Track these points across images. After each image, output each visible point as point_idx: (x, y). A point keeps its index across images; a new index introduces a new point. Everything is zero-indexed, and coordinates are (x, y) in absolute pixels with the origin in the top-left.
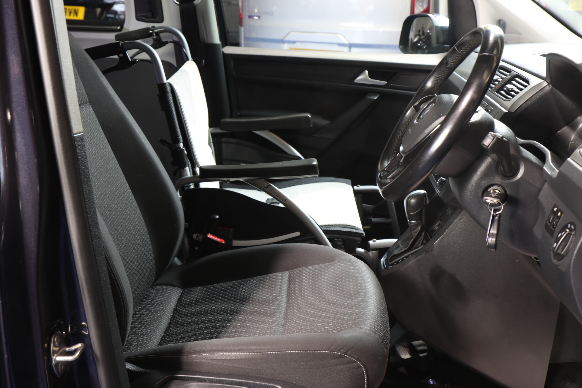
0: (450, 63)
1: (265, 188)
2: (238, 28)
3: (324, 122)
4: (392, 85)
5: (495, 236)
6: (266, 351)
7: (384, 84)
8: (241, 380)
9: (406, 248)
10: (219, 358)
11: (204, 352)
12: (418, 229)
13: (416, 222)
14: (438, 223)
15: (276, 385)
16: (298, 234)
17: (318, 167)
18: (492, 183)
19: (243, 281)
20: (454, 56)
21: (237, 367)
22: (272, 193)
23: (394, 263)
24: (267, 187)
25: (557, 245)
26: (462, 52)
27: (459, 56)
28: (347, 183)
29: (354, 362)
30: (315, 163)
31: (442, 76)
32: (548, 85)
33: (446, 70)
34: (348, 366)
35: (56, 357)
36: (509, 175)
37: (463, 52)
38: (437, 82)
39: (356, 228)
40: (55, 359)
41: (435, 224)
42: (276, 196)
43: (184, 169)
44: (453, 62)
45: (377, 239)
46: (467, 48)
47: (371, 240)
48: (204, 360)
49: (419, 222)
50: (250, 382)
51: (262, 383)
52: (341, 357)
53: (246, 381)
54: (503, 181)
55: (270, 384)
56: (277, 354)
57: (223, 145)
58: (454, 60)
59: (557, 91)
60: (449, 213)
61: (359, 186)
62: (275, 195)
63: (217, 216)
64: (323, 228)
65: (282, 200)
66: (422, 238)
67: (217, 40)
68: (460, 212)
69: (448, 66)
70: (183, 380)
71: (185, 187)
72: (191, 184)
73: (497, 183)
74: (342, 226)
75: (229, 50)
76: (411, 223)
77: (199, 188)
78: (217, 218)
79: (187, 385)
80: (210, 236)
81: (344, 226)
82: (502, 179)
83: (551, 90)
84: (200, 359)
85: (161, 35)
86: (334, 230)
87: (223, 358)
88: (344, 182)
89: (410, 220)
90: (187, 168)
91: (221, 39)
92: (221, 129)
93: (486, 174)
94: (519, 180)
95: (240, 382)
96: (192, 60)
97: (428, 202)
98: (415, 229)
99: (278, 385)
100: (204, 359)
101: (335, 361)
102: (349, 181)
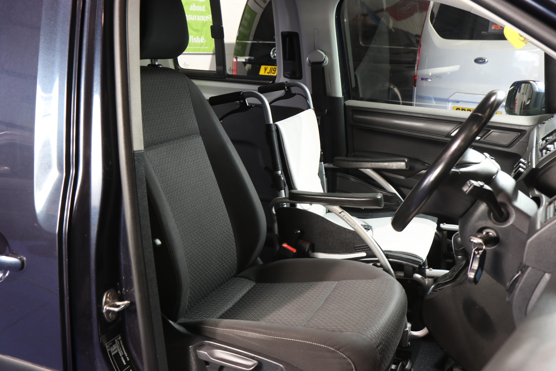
1: (338, 213)
2: (413, 88)
4: (484, 140)
5: (475, 271)
9: (451, 279)
10: (241, 335)
11: (232, 328)
12: (462, 263)
13: (462, 258)
16: (364, 254)
22: (344, 218)
23: (438, 290)
24: (340, 213)
25: (509, 284)
28: (433, 220)
29: (344, 358)
30: (380, 197)
34: (339, 361)
35: (107, 307)
39: (418, 257)
42: (347, 221)
43: (280, 191)
48: (231, 335)
50: (261, 358)
52: (334, 352)
53: (258, 356)
55: (276, 363)
57: (338, 179)
61: (445, 224)
63: (299, 231)
64: (385, 253)
65: (352, 225)
67: (339, 94)
71: (280, 205)
72: (285, 204)
75: (352, 103)
76: (457, 258)
77: (296, 208)
78: (299, 233)
79: (214, 350)
80: (285, 245)
81: (407, 254)
84: (228, 333)
85: (292, 88)
86: (396, 256)
87: (244, 336)
88: (429, 219)
89: (457, 255)
90: (283, 191)
91: (343, 94)
92: (334, 165)
96: (313, 109)
98: (460, 264)
99: (282, 365)
100: (231, 333)
101: (328, 354)
102: (436, 219)
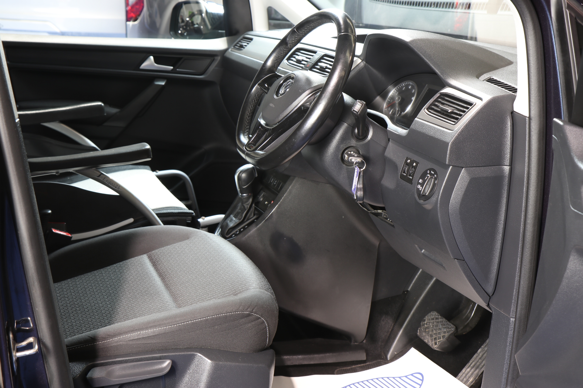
0: (290, 43)
1: (97, 177)
3: (113, 111)
4: (178, 70)
5: (362, 189)
6: (183, 322)
7: (170, 70)
8: (161, 355)
9: (241, 219)
10: (136, 338)
11: (120, 334)
12: (249, 201)
13: (247, 195)
14: (263, 194)
15: (194, 352)
16: (131, 220)
17: (151, 151)
18: (349, 146)
19: (103, 270)
20: (294, 37)
21: (155, 343)
22: (105, 181)
23: (233, 235)
24: (99, 176)
25: (422, 188)
26: (301, 33)
27: (298, 37)
28: (147, 169)
29: (259, 318)
30: (148, 147)
31: (281, 56)
32: (362, 61)
33: (286, 50)
34: (253, 323)
35: (15, 353)
36: (361, 138)
37: (303, 33)
38: (277, 61)
40: (16, 356)
41: (260, 196)
42: (109, 185)
44: (292, 43)
45: (206, 217)
46: (307, 29)
47: (200, 218)
48: (121, 343)
49: (250, 194)
50: (170, 354)
51: (180, 353)
52: (249, 315)
53: (165, 354)
54: (357, 143)
55: (188, 353)
56: (193, 324)
58: (293, 41)
59: (369, 66)
60: (275, 183)
61: (158, 171)
62: (108, 183)
63: (49, 211)
65: (116, 187)
66: (252, 209)
68: (293, 180)
69: (287, 46)
70: (103, 366)
73: (353, 145)
74: (173, 208)
76: (242, 196)
78: (49, 213)
79: (110, 369)
80: (55, 230)
82: (356, 142)
83: (365, 66)
84: (117, 342)
87: (141, 337)
88: (144, 169)
89: (242, 193)
93: (343, 139)
94: (369, 141)
95: (160, 356)
97: (257, 175)
98: (247, 202)
99: (196, 352)
100: (121, 341)
101: (243, 320)
102: (148, 167)
